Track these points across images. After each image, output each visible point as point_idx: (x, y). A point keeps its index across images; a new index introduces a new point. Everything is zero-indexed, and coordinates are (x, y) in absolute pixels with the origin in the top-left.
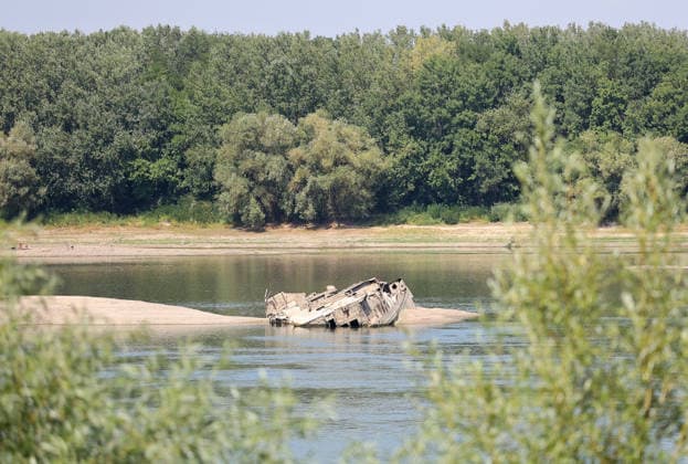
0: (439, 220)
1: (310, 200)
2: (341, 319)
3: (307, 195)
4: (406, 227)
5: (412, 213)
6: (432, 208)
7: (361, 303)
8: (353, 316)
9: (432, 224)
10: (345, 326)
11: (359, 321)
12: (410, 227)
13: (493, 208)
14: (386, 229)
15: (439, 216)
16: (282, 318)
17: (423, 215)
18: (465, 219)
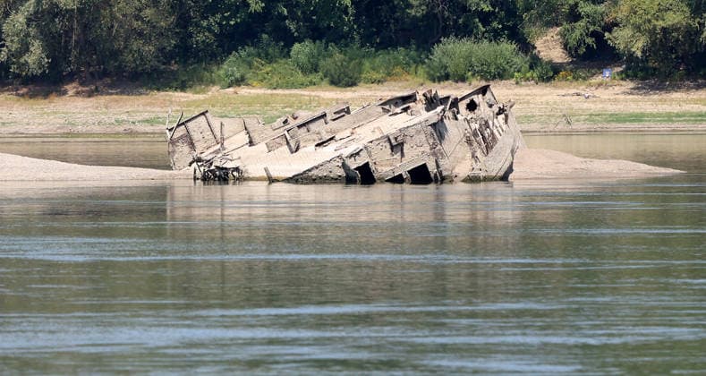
0: (315, 77)
1: (33, 31)
2: (385, 164)
3: (29, 21)
4: (244, 91)
5: (256, 62)
6: (301, 50)
7: (434, 125)
8: (415, 155)
9: (302, 85)
10: (398, 180)
11: (432, 168)
12: (254, 91)
13: (438, 51)
14: (201, 97)
15: (315, 69)
16: (229, 165)
17: (282, 66)
18: (376, 76)
